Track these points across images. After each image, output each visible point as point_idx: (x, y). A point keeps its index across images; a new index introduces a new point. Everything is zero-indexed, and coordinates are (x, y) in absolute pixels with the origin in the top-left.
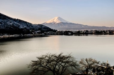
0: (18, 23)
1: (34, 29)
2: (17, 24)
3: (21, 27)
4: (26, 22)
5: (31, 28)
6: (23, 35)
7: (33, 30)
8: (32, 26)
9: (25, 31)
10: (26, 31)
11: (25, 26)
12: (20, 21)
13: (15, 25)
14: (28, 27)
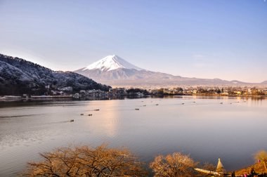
0: (16, 68)
1: (55, 83)
2: (15, 71)
3: (25, 78)
4: (37, 66)
5: (48, 81)
6: (27, 98)
7: (53, 86)
8: (52, 76)
9: (34, 88)
10: (36, 87)
11: (34, 76)
12: (23, 63)
13: (9, 72)
14: (42, 78)
